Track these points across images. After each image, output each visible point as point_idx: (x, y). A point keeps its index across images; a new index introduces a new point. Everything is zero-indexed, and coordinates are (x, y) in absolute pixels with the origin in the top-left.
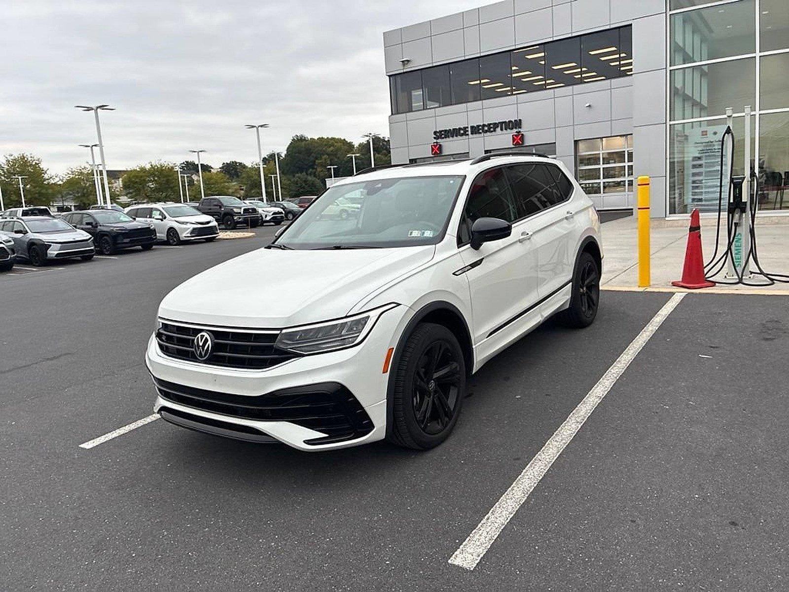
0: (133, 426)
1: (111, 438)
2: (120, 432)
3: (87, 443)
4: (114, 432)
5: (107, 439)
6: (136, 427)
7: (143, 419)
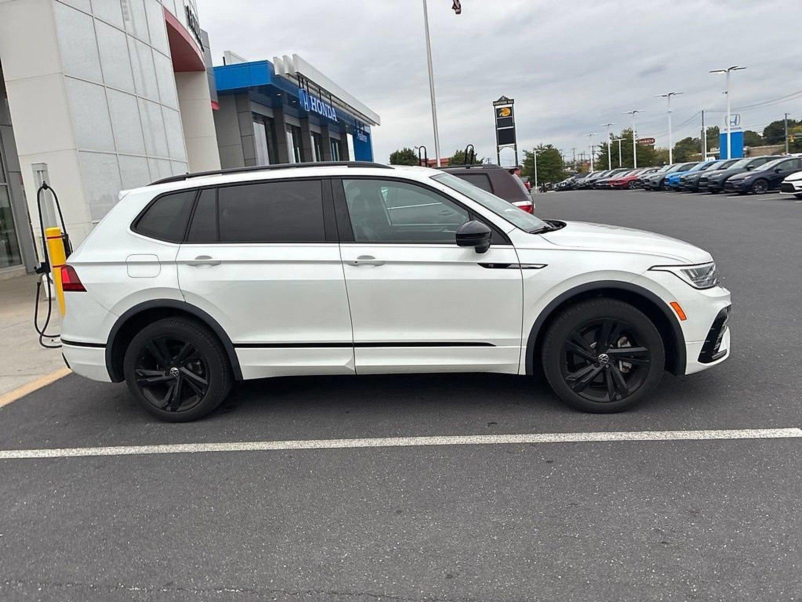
0: (736, 434)
1: (769, 430)
2: (755, 434)
3: (798, 436)
4: (762, 437)
5: (773, 431)
6: (734, 431)
7: (720, 438)
